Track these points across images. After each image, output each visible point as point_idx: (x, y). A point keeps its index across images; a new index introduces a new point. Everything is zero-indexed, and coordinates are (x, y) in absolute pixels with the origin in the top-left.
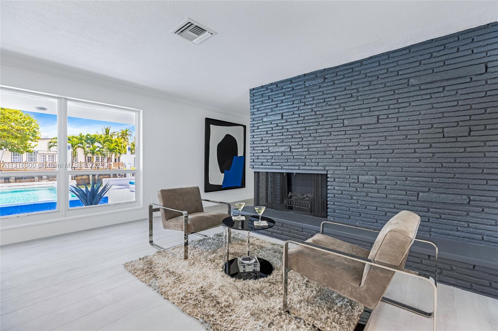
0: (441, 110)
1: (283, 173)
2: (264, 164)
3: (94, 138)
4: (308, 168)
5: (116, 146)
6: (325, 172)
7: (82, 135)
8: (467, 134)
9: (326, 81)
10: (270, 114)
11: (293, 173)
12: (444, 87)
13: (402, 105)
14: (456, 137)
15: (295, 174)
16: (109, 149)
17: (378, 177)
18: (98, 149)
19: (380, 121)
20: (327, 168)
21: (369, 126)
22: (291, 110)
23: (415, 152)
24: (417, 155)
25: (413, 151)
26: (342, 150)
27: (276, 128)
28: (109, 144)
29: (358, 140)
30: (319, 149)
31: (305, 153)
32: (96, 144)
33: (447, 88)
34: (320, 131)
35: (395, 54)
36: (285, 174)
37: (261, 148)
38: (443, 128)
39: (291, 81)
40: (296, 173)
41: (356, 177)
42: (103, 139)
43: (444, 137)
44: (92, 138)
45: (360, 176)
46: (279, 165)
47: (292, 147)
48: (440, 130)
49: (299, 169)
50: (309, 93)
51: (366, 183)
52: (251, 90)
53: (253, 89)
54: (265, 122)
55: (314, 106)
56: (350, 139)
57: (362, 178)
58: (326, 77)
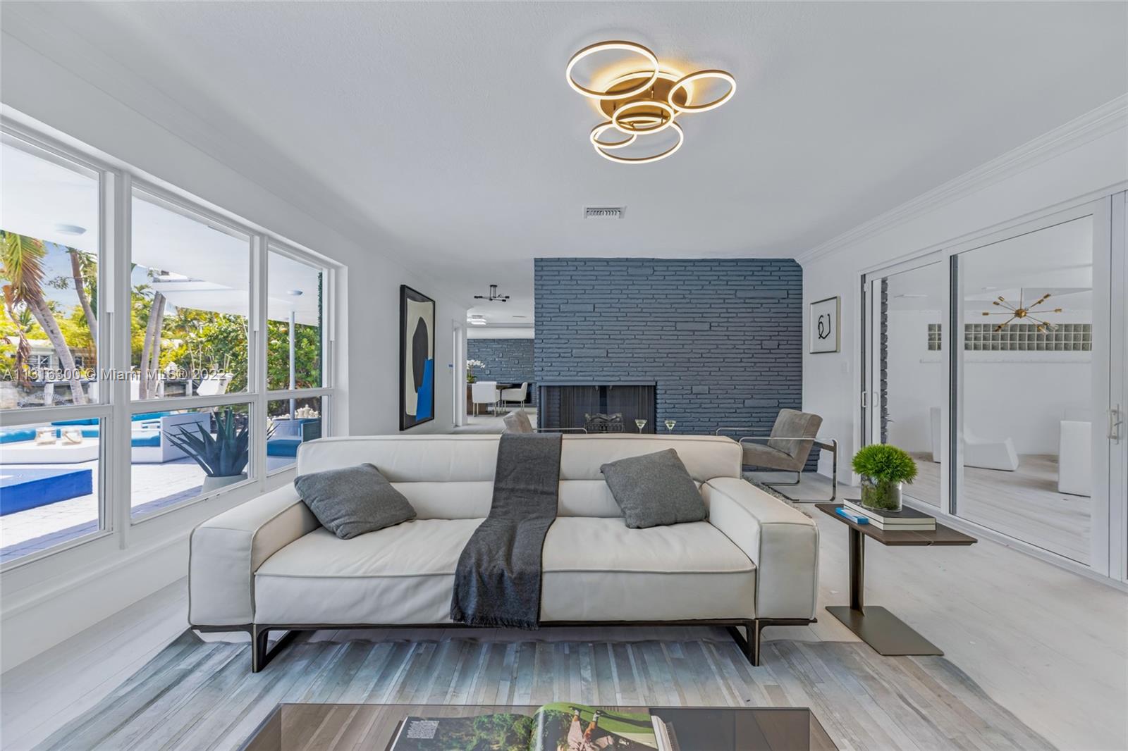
0: (759, 324)
1: (594, 386)
2: (562, 373)
4: (633, 379)
6: (654, 384)
8: (777, 347)
9: (655, 273)
10: (573, 301)
11: (609, 386)
12: (762, 304)
13: (731, 315)
14: (770, 349)
15: (611, 388)
17: (711, 387)
19: (712, 328)
20: (656, 378)
21: (701, 333)
22: (607, 301)
23: (741, 362)
24: (743, 364)
25: (739, 360)
26: (675, 358)
27: (582, 323)
29: (691, 347)
30: (647, 355)
31: (628, 360)
33: (764, 305)
34: (648, 333)
35: (725, 264)
36: (597, 388)
37: (558, 351)
38: (762, 340)
39: (607, 261)
40: (613, 386)
41: (689, 387)
43: (762, 349)
45: (693, 387)
46: (590, 376)
47: (609, 351)
48: (759, 342)
49: (620, 380)
50: (634, 284)
51: (699, 394)
52: (536, 260)
53: (542, 260)
54: (564, 312)
55: (640, 301)
56: (683, 345)
57: (695, 390)
58: (656, 268)
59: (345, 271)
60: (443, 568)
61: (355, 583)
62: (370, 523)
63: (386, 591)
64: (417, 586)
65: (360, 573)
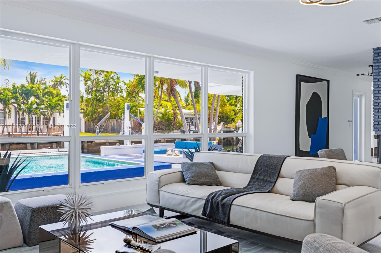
3: (31, 91)
5: (58, 100)
7: (16, 86)
16: (50, 105)
18: (35, 106)
28: (50, 99)
32: (32, 99)
42: (41, 91)
44: (28, 89)
52: (374, 50)
59: (252, 73)
60: (203, 197)
61: (180, 197)
62: (198, 181)
63: (187, 201)
64: (196, 201)
65: (182, 194)
